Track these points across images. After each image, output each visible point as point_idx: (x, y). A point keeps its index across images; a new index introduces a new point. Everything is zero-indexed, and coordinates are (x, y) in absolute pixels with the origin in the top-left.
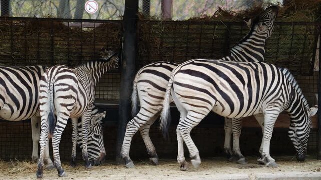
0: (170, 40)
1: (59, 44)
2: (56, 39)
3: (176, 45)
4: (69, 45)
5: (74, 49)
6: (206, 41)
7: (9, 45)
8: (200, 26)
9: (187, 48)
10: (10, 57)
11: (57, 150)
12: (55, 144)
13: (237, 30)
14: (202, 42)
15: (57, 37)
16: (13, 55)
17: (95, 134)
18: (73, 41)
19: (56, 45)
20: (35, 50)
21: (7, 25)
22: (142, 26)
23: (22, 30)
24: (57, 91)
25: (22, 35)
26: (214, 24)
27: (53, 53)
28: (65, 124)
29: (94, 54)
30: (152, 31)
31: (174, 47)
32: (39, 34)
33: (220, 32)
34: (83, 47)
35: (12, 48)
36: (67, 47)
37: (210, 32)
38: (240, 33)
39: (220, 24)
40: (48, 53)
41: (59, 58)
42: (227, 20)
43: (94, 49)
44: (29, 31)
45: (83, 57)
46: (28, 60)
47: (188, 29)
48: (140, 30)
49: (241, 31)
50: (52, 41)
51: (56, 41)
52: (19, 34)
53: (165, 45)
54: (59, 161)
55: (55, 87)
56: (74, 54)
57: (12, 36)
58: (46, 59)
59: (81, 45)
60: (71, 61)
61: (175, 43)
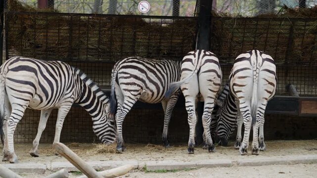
0: (240, 34)
1: (141, 38)
2: (139, 33)
3: (245, 39)
4: (149, 39)
5: (153, 43)
6: (273, 36)
7: (97, 39)
8: (267, 22)
9: (255, 42)
10: (97, 49)
11: (120, 127)
12: (119, 121)
13: (301, 26)
14: (269, 36)
15: (140, 32)
16: (100, 48)
17: (111, 121)
18: (153, 35)
19: (138, 39)
20: (119, 44)
21: (96, 21)
22: (215, 21)
23: (109, 26)
24: (120, 78)
25: (108, 30)
26: (281, 20)
27: (134, 46)
28: (130, 107)
29: (171, 47)
30: (225, 26)
31: (243, 41)
32: (123, 29)
33: (286, 27)
34: (162, 41)
35: (99, 42)
36: (147, 41)
37: (277, 27)
38: (303, 28)
39: (286, 20)
40: (130, 46)
41: (140, 50)
42: (293, 16)
43: (171, 43)
44: (115, 27)
45: (160, 50)
46: (112, 52)
47: (257, 25)
48: (214, 26)
49: (305, 26)
50: (135, 35)
51: (139, 35)
52: (106, 29)
53: (235, 39)
54: (122, 137)
55: (119, 74)
56: (154, 47)
57: (100, 31)
58: (128, 51)
59: (160, 39)
60: (151, 53)
61: (244, 37)
